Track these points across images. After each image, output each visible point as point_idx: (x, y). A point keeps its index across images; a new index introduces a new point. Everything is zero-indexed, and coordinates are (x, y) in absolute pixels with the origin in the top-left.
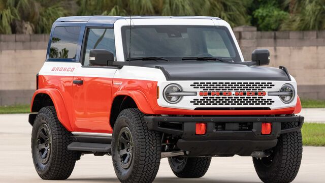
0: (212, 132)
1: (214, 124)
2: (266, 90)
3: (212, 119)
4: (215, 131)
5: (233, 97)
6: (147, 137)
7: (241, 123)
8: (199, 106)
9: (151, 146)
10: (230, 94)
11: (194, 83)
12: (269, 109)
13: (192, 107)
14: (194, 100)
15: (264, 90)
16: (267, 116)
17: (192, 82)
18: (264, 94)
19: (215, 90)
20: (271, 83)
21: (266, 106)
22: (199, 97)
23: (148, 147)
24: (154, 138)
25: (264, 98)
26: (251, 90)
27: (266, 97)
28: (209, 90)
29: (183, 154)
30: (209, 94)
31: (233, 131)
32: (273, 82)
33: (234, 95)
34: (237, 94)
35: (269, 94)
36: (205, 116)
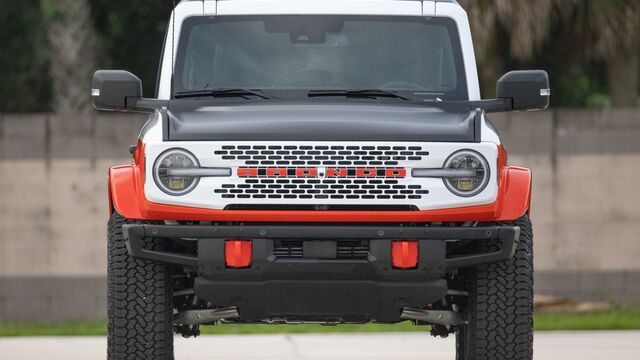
0: (267, 261)
1: (271, 243)
2: (407, 164)
3: (263, 231)
4: (271, 258)
5: (322, 179)
6: (132, 272)
7: (341, 242)
8: (236, 201)
9: (140, 293)
10: (314, 173)
11: (224, 147)
12: (414, 208)
13: (219, 203)
14: (223, 186)
15: (401, 164)
16: (407, 224)
17: (218, 145)
18: (401, 173)
19: (275, 165)
20: (420, 148)
21: (407, 201)
22: (236, 180)
23: (132, 296)
24: (149, 276)
25: (401, 182)
26: (368, 165)
27: (407, 181)
28: (260, 165)
29: (237, 314)
30: (262, 172)
31: (319, 259)
32: (425, 146)
33: (322, 175)
34: (330, 173)
35: (416, 173)
36: (247, 223)
